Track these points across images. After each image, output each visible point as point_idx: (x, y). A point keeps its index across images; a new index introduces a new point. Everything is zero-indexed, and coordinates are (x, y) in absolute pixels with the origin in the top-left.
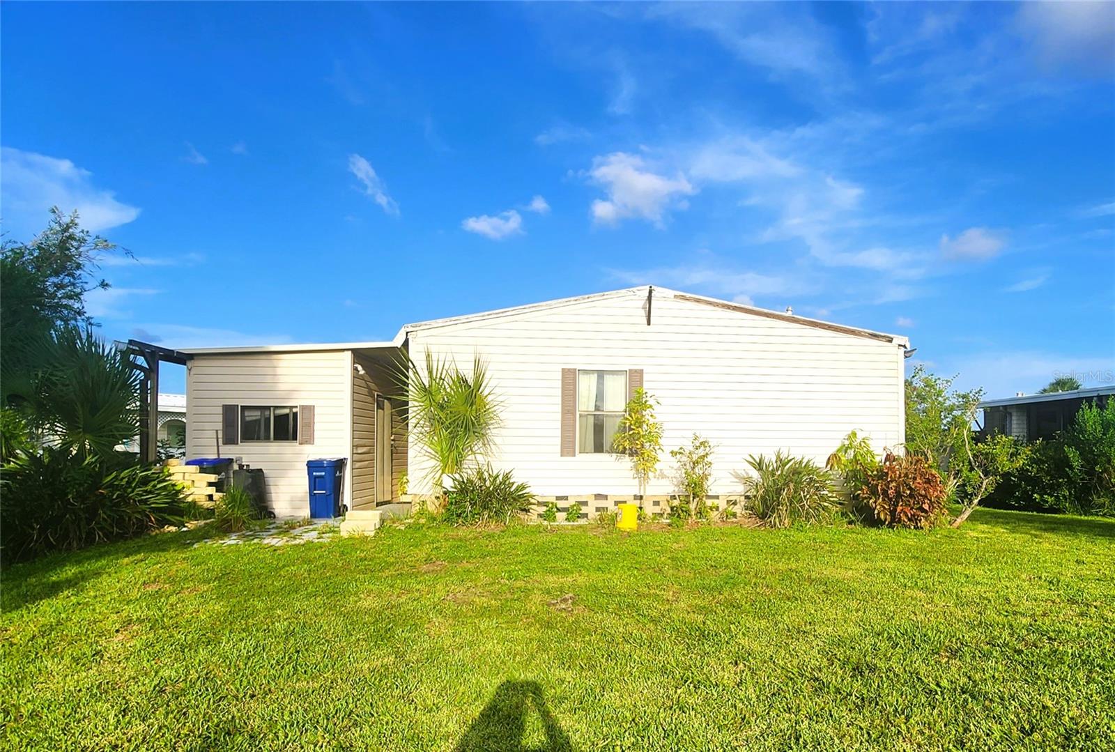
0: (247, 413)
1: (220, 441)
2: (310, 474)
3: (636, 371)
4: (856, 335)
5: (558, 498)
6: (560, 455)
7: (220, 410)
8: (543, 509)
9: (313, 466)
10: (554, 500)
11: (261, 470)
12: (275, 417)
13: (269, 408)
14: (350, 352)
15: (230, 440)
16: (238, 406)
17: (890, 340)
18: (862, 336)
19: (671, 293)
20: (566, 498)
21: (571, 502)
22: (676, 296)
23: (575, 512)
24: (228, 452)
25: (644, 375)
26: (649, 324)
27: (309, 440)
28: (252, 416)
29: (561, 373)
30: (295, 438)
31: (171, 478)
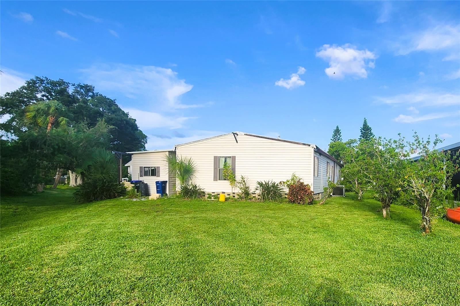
0: (145, 169)
1: (139, 176)
2: (156, 185)
3: (233, 156)
4: (298, 144)
5: (213, 193)
6: (213, 180)
7: (139, 168)
8: (208, 196)
9: (157, 183)
10: (211, 193)
11: (147, 184)
12: (151, 170)
13: (150, 167)
14: (168, 152)
15: (141, 176)
16: (143, 167)
17: (309, 146)
18: (300, 144)
19: (243, 134)
20: (214, 193)
21: (216, 194)
22: (245, 134)
23: (217, 197)
24: (141, 179)
25: (236, 158)
26: (237, 143)
27: (159, 176)
28: (146, 169)
29: (213, 158)
30: (156, 175)
31: (125, 185)
